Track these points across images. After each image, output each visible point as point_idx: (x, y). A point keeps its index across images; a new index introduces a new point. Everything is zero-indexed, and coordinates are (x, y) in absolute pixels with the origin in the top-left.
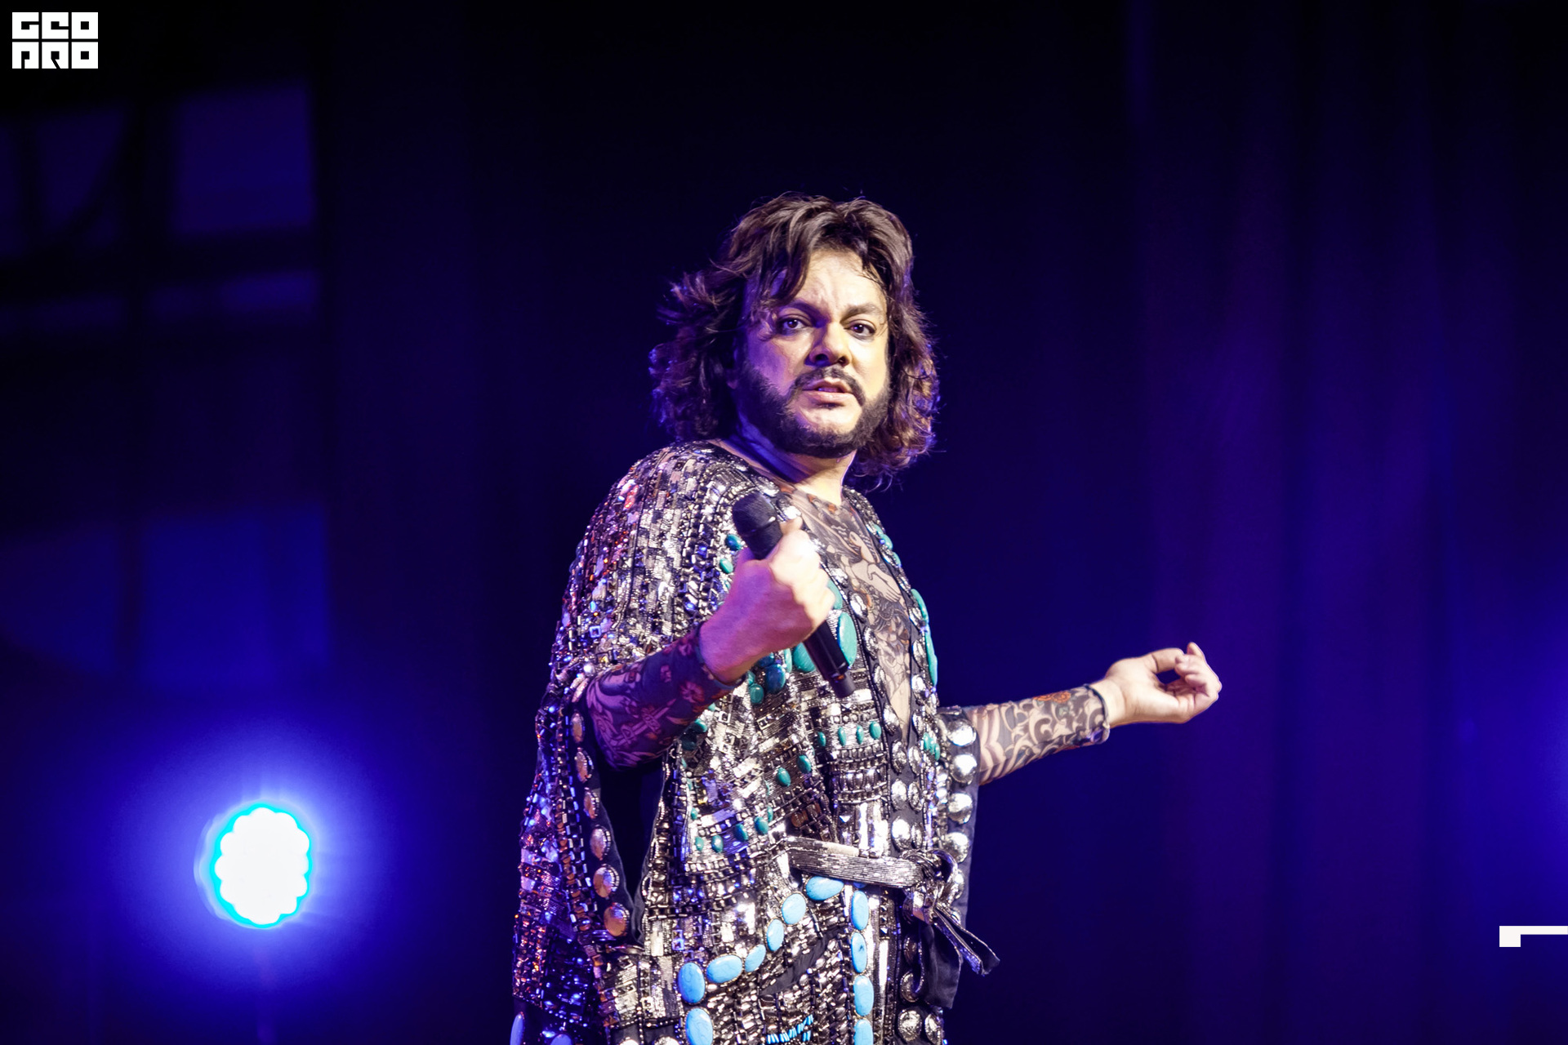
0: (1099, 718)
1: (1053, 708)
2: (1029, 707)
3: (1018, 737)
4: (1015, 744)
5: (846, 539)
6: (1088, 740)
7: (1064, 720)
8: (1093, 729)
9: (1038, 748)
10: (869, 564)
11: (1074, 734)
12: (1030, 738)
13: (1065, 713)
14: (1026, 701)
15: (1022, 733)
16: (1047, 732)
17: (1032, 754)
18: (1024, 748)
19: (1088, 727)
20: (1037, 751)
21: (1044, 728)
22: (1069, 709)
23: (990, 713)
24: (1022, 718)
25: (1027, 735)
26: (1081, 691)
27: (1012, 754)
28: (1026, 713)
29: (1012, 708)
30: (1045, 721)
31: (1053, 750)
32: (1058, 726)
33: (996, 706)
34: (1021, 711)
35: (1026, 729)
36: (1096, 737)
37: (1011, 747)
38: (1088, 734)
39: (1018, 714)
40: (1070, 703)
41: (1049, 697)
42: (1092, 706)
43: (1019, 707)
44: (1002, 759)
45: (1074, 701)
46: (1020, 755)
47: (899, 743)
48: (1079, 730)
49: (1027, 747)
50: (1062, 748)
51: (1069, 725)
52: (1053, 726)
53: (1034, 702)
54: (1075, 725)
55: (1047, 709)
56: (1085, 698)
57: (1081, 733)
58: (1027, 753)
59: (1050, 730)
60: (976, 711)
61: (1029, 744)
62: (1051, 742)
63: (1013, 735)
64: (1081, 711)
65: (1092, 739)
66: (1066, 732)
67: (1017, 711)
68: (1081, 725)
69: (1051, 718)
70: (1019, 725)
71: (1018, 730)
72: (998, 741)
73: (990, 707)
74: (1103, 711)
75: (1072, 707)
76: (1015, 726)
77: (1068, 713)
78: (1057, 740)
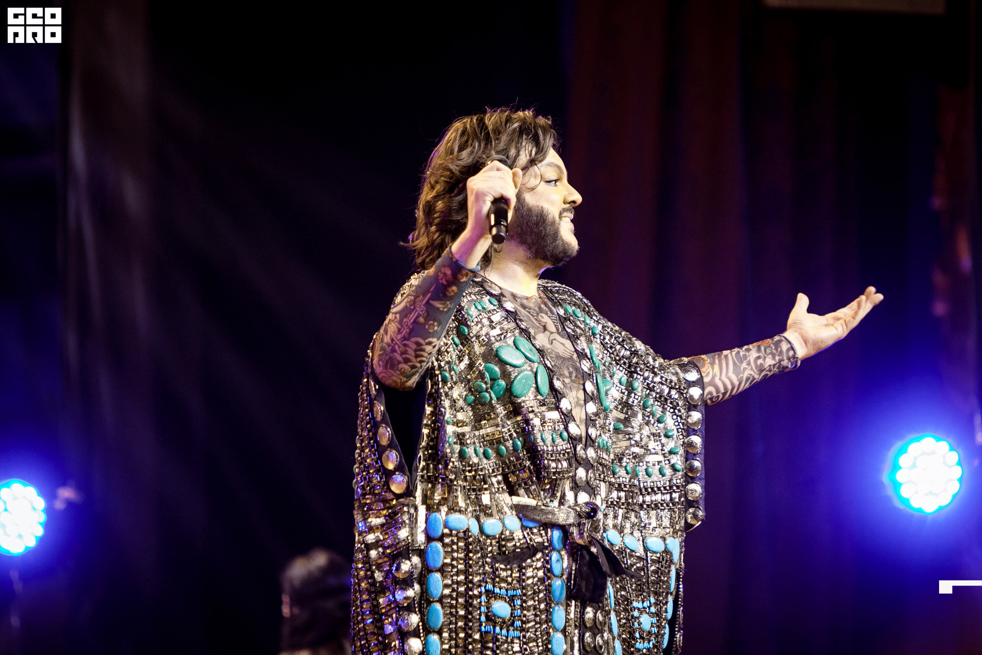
0: (791, 353)
1: (763, 348)
2: (748, 350)
3: (745, 369)
4: (744, 374)
5: (535, 317)
6: (787, 367)
7: (770, 356)
8: (789, 359)
9: (757, 374)
10: (552, 333)
11: (777, 363)
12: (752, 369)
13: (770, 351)
14: (746, 347)
15: (747, 367)
16: (761, 364)
17: (754, 379)
18: (749, 376)
19: (785, 359)
20: (756, 376)
21: (760, 361)
22: (772, 348)
23: (726, 356)
24: (745, 357)
25: (750, 367)
26: (777, 338)
27: (743, 380)
28: (747, 353)
29: (738, 352)
30: (759, 358)
31: (766, 375)
32: (767, 360)
33: (729, 351)
34: (744, 353)
35: (749, 364)
36: (792, 364)
37: (741, 375)
38: (785, 363)
39: (743, 355)
40: (772, 345)
41: (759, 343)
42: (784, 346)
43: (743, 351)
44: (737, 383)
45: (773, 344)
46: (747, 379)
47: (581, 445)
48: (780, 361)
49: (751, 375)
50: (771, 373)
51: (774, 358)
52: (765, 359)
53: (751, 346)
54: (777, 358)
55: (759, 350)
56: (780, 341)
57: (782, 363)
58: (751, 379)
59: (763, 363)
60: (717, 357)
61: (752, 373)
62: (765, 369)
63: (742, 368)
64: (779, 349)
65: (790, 366)
66: (773, 362)
67: (742, 353)
68: (781, 357)
69: (762, 355)
70: (745, 361)
71: (744, 365)
72: (733, 373)
73: (725, 352)
74: (792, 348)
75: (773, 348)
76: (742, 362)
77: (772, 352)
78: (768, 368)
